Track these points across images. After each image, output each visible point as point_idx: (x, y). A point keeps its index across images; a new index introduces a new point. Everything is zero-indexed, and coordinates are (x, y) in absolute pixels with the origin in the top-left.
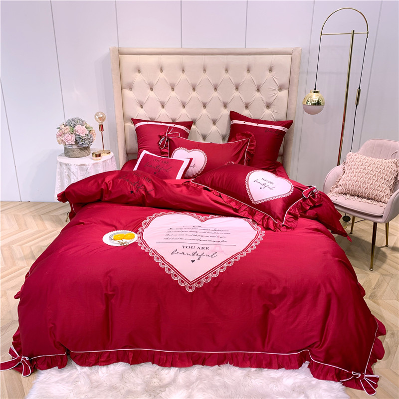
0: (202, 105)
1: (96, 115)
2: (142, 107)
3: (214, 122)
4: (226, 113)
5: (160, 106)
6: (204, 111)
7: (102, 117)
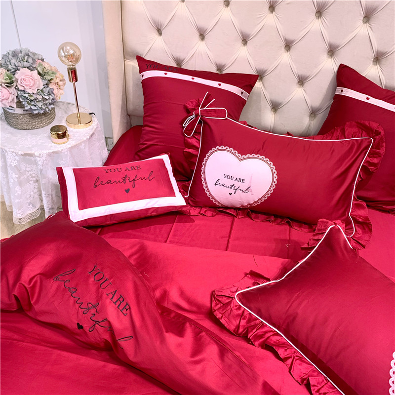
0: (283, 44)
1: (62, 48)
2: (159, 32)
3: (302, 81)
4: (331, 66)
5: (197, 35)
6: (285, 57)
7: (72, 55)
